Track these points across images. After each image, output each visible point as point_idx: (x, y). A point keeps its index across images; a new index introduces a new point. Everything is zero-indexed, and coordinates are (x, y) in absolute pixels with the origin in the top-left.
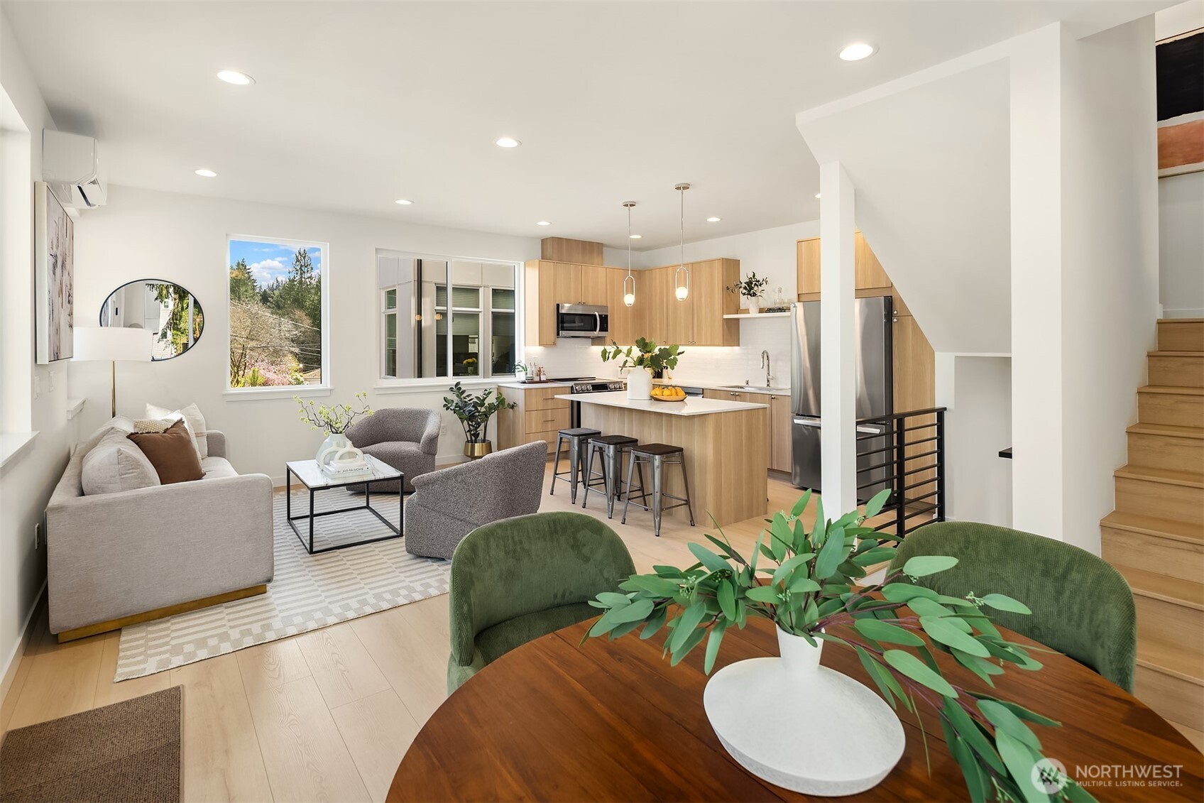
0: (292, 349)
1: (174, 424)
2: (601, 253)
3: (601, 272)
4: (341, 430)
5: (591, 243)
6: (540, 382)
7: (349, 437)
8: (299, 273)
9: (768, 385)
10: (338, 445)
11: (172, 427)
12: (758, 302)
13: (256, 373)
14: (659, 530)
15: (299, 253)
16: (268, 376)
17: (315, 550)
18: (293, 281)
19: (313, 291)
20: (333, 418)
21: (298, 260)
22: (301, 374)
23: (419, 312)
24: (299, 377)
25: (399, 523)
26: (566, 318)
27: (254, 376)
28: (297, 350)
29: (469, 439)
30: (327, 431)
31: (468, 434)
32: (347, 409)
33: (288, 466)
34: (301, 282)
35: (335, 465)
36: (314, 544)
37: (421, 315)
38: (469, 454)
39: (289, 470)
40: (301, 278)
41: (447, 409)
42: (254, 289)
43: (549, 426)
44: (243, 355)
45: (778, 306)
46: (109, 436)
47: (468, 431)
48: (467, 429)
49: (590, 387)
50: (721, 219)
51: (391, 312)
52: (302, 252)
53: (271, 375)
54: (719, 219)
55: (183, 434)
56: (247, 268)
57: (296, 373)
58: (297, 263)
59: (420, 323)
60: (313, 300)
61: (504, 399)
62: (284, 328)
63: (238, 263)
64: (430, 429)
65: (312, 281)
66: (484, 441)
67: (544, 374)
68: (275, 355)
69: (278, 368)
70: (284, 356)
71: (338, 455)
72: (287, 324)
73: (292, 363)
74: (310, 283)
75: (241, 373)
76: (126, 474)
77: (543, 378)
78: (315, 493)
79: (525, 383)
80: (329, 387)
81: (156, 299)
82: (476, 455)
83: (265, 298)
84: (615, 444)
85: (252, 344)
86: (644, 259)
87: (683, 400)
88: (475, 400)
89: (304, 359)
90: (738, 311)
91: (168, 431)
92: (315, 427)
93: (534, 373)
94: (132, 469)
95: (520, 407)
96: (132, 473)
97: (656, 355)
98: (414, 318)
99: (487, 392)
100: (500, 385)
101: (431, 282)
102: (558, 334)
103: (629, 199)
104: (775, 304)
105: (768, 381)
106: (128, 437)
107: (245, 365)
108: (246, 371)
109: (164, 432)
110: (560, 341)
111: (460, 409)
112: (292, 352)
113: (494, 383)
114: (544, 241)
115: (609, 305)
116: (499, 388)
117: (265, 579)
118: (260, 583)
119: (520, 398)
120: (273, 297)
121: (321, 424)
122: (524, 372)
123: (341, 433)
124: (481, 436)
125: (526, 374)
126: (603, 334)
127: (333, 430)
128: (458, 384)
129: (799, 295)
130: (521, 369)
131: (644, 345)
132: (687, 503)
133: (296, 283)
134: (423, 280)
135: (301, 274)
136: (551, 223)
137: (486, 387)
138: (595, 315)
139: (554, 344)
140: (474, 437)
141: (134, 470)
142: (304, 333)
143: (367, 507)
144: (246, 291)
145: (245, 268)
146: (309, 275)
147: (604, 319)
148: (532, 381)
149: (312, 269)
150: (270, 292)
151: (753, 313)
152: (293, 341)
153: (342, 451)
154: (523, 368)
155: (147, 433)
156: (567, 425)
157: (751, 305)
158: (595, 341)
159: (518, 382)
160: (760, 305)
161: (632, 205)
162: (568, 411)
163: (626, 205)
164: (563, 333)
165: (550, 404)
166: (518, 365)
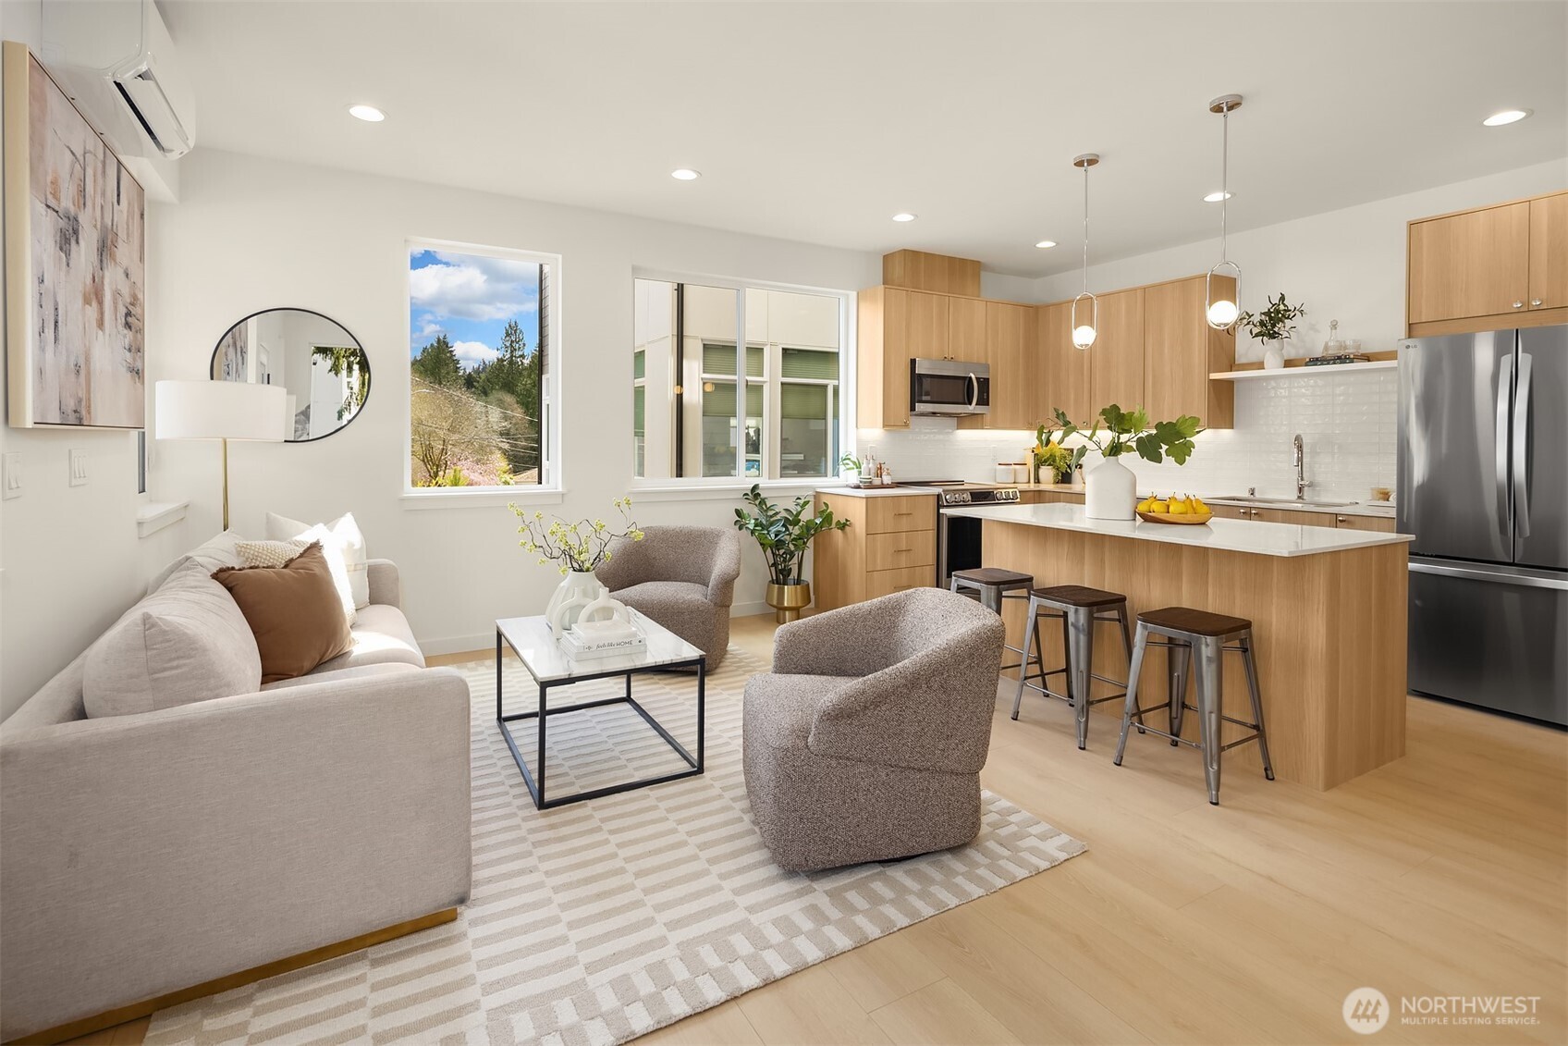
0: (501, 445)
1: (305, 551)
2: (976, 276)
3: (979, 309)
4: (587, 565)
5: (963, 262)
6: (883, 486)
7: (599, 577)
8: (509, 351)
9: (1299, 497)
10: (585, 594)
11: (301, 555)
12: (1281, 349)
13: (458, 472)
14: (1218, 790)
15: (510, 326)
16: (472, 477)
17: (548, 796)
18: (502, 360)
19: (525, 373)
20: (574, 542)
21: (508, 335)
22: (511, 476)
23: (680, 382)
24: (508, 480)
25: (696, 746)
26: (927, 384)
27: (455, 476)
28: (506, 446)
29: (774, 578)
30: (562, 566)
31: (773, 569)
32: (598, 528)
33: (498, 628)
34: (511, 362)
35: (583, 632)
36: (547, 784)
37: (682, 386)
38: (775, 603)
39: (499, 635)
40: (512, 356)
41: (740, 529)
42: (456, 372)
43: (904, 560)
44: (444, 451)
45: (1332, 352)
46: (179, 574)
47: (773, 565)
48: (771, 561)
49: (967, 497)
51: (639, 382)
52: (513, 324)
53: (475, 477)
55: (317, 571)
56: (449, 345)
57: (506, 475)
58: (507, 338)
59: (680, 397)
60: (525, 385)
61: (831, 514)
62: (492, 416)
63: (439, 339)
64: (722, 563)
65: (525, 361)
66: (798, 581)
67: (888, 474)
68: (481, 453)
69: (484, 468)
70: (491, 453)
71: (584, 614)
72: (495, 414)
73: (501, 463)
74: (522, 363)
75: (441, 473)
76: (165, 670)
77: (887, 480)
78: (549, 690)
79: (858, 487)
80: (560, 489)
81: (330, 370)
82: (786, 605)
83: (470, 382)
84: (1088, 605)
85: (456, 437)
86: (1036, 291)
87: (1204, 524)
88: (784, 514)
89: (515, 457)
90: (1232, 366)
91: (293, 565)
92: (545, 559)
93: (873, 471)
94: (178, 658)
95: (857, 530)
96: (177, 667)
98: (672, 391)
99: (801, 502)
100: (818, 490)
101: (696, 338)
102: (913, 408)
103: (1085, 151)
105: (1300, 490)
106: (215, 576)
107: (446, 464)
108: (447, 471)
109: (286, 567)
110: (914, 421)
111: (763, 529)
112: (500, 449)
113: (807, 488)
114: (888, 259)
115: (989, 362)
116: (817, 495)
117: (454, 898)
118: (444, 905)
119: (855, 511)
120: (478, 382)
121: (554, 555)
122: (856, 471)
123: (588, 570)
124: (794, 574)
125: (860, 473)
126: (980, 409)
127: (576, 565)
128: (755, 487)
129: (1409, 324)
130: (852, 465)
131: (1117, 420)
132: (1259, 730)
133: (505, 363)
134: (684, 334)
135: (512, 352)
136: (916, 216)
137: (799, 494)
138: (970, 378)
139: (906, 425)
140: (781, 576)
141: (182, 662)
142: (515, 424)
143: (628, 699)
144: (448, 373)
145: (447, 346)
146: (520, 353)
147: (984, 384)
148: (870, 486)
149: (524, 345)
150: (475, 376)
151: (1273, 368)
152: (501, 434)
153: (592, 605)
154: (854, 463)
155: (251, 568)
156: (931, 559)
157: (1270, 353)
158: (964, 421)
159: (847, 486)
160: (1291, 353)
161: (1092, 162)
162: (932, 535)
163: (1079, 164)
164: (920, 407)
165: (905, 524)
166: (845, 459)
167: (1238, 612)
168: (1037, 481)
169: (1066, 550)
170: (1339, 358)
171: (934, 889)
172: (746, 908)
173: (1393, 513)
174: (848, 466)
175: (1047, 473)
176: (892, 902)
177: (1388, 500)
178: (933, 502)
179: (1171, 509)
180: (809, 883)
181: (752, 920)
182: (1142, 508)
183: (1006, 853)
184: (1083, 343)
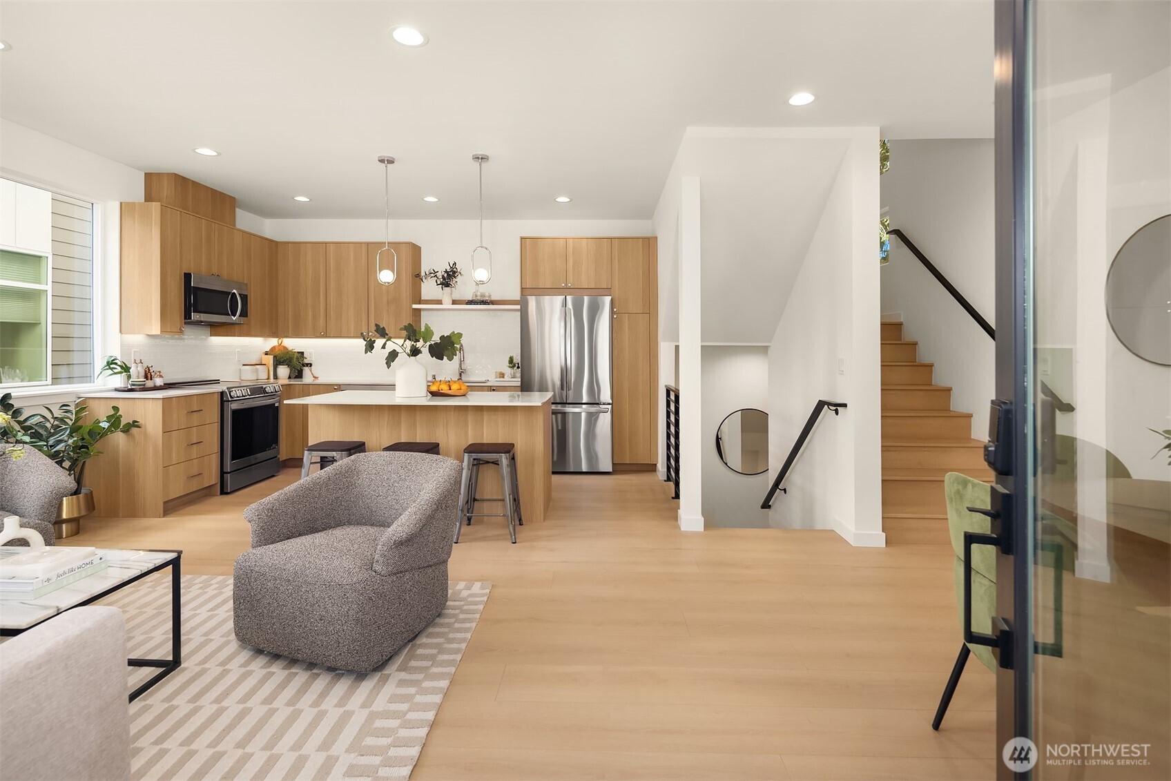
2: (232, 210)
12: (451, 294)
43: (195, 452)
45: (479, 298)
50: (439, 200)
54: (437, 200)
67: (161, 376)
77: (159, 382)
87: (464, 395)
90: (419, 301)
93: (143, 374)
95: (149, 430)
97: (436, 344)
100: (83, 395)
102: (187, 317)
103: (387, 154)
104: (476, 296)
110: (188, 328)
113: (72, 393)
114: (151, 177)
116: (79, 398)
119: (146, 413)
122: (124, 374)
125: (129, 377)
126: (243, 320)
129: (522, 289)
130: (119, 369)
137: (63, 401)
138: (235, 293)
139: (182, 332)
147: (245, 299)
148: (144, 388)
151: (447, 304)
154: (121, 367)
156: (216, 447)
157: (446, 295)
158: (217, 329)
159: (116, 390)
160: (457, 297)
161: (391, 162)
162: (216, 428)
163: (382, 161)
164: (195, 316)
165: (195, 419)
166: (112, 364)
167: (501, 440)
168: (276, 377)
169: (386, 420)
170: (483, 301)
171: (451, 636)
172: (361, 707)
173: (519, 384)
174: (115, 371)
175: (283, 371)
176: (438, 653)
177: (503, 377)
178: (217, 399)
179: (453, 387)
180: (380, 673)
181: (374, 710)
182: (434, 388)
183: (462, 603)
184: (386, 281)
